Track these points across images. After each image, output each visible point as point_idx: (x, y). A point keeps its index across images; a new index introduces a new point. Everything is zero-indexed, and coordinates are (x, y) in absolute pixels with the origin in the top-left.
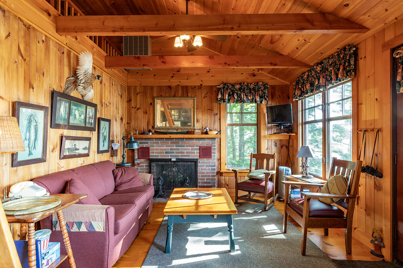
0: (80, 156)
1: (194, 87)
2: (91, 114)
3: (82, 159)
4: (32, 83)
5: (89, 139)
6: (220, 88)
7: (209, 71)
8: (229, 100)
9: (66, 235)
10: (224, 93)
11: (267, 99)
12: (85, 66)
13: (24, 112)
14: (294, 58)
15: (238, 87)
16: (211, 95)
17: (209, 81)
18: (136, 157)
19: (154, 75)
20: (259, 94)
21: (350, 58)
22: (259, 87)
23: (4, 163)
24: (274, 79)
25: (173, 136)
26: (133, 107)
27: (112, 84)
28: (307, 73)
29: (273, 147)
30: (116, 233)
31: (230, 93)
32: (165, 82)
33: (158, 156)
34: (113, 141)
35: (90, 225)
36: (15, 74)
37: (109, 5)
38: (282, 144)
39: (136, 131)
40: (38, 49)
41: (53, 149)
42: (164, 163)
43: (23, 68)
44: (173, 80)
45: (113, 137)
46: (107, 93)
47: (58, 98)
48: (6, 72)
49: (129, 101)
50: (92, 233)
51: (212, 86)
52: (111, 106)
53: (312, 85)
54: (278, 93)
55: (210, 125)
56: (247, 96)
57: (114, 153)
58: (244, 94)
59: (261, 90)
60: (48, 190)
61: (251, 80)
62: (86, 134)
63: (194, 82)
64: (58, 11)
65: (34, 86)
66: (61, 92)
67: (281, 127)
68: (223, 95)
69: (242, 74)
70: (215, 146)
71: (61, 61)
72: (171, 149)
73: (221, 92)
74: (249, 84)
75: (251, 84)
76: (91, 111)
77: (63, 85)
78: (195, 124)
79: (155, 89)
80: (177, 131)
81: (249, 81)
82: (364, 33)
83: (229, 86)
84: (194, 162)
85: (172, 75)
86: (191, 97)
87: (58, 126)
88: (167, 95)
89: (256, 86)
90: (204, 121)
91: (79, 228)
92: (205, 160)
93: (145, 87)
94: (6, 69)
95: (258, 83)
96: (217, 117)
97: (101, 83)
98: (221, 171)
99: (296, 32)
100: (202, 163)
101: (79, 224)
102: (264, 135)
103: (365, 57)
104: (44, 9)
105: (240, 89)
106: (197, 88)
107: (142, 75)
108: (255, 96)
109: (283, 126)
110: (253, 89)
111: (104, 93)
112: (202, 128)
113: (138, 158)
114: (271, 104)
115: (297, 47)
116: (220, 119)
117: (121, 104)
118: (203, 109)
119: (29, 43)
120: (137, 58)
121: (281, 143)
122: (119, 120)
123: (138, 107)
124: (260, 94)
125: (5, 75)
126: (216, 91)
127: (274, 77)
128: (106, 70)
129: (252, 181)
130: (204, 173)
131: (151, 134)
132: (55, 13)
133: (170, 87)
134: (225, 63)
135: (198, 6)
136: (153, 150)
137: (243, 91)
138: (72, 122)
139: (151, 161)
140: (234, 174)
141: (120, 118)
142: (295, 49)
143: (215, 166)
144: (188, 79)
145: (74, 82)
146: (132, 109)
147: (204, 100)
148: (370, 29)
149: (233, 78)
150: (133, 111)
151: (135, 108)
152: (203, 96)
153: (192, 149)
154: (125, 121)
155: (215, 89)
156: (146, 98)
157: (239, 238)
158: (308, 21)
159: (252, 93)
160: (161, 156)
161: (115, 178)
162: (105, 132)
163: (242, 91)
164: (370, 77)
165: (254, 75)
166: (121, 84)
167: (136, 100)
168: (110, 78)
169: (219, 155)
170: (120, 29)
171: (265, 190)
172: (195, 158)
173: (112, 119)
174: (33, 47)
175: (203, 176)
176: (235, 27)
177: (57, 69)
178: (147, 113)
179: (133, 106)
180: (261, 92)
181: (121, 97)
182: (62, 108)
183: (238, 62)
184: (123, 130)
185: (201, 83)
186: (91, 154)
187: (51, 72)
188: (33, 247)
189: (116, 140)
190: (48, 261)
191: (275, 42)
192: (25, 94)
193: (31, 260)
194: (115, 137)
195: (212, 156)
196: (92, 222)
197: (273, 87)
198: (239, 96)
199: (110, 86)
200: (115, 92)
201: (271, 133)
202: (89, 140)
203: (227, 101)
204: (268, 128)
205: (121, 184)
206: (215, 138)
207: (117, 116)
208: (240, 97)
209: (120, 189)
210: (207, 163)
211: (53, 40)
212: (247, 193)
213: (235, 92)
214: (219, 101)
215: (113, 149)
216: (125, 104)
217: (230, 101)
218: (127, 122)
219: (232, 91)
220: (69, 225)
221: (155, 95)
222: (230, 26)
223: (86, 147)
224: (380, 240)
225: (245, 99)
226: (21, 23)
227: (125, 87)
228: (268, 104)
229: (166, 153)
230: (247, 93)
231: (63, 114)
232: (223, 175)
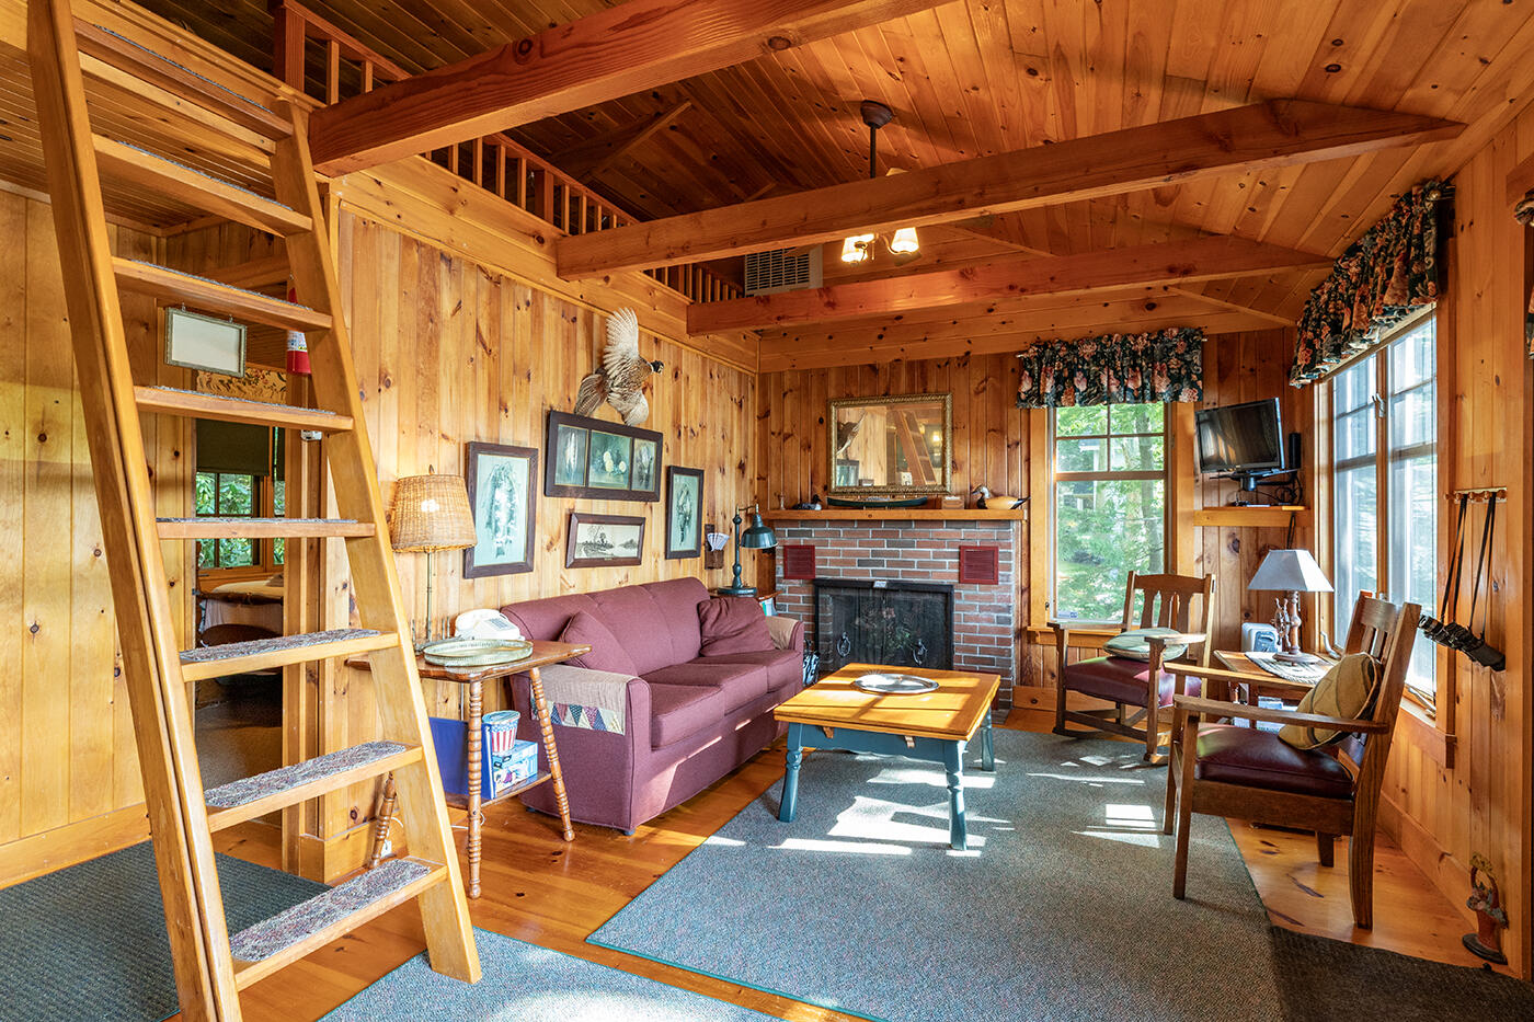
0: (616, 562)
1: (947, 364)
2: (645, 460)
3: (623, 569)
4: (504, 400)
5: (640, 522)
6: (1029, 361)
7: (994, 307)
8: (1058, 396)
9: (548, 730)
10: (1039, 376)
11: (1200, 383)
12: (621, 346)
13: (487, 464)
14: (1259, 239)
15: (1088, 350)
16: (998, 385)
17: (992, 339)
18: (780, 574)
19: (830, 338)
20: (1169, 369)
21: (1423, 230)
22: (1169, 345)
23: (450, 570)
24: (1228, 310)
25: (877, 514)
26: (773, 433)
27: (709, 375)
28: (1328, 285)
29: (1225, 552)
30: (655, 746)
31: (1061, 371)
32: (860, 355)
33: (836, 572)
34: (713, 526)
35: (596, 717)
36: (469, 384)
37: (703, 163)
38: (1261, 544)
39: (780, 500)
40: (517, 320)
41: (551, 543)
42: (853, 593)
43: (486, 371)
44: (881, 347)
45: (713, 517)
46: (694, 399)
47: (561, 426)
48: (454, 384)
49: (764, 416)
50: (599, 733)
51: (1005, 354)
52: (708, 431)
53: (1336, 328)
54: (1244, 362)
55: (995, 477)
56: (1121, 380)
57: (713, 560)
58: (1111, 372)
59: (1177, 353)
60: (526, 631)
61: (1140, 322)
62: (633, 508)
63: (946, 346)
64: (564, 230)
65: (509, 404)
66: (568, 411)
67: (1248, 483)
68: (1036, 382)
69: (1106, 305)
70: (1009, 546)
71: (569, 342)
72: (875, 554)
73: (1031, 371)
74: (1130, 339)
75: (1136, 338)
76: (646, 450)
77: (574, 395)
78: (948, 476)
79: (832, 376)
80: (892, 500)
81: (1134, 327)
82: (1456, 136)
83: (1059, 350)
84: (942, 593)
85: (879, 332)
86: (937, 393)
87: (560, 492)
88: (866, 392)
89: (1155, 341)
90: (976, 467)
91: (577, 720)
92: (977, 590)
93: (806, 373)
94: (454, 378)
95: (1161, 332)
96: (1020, 454)
97: (676, 377)
98: (1029, 628)
99: (1169, 179)
100: (967, 597)
101: (577, 710)
102: (1186, 509)
103: (1472, 223)
104: (531, 232)
105: (1095, 358)
106: (954, 364)
107: (797, 339)
108: (1151, 377)
109: (1257, 478)
110: (1145, 352)
111: (687, 400)
112: (971, 488)
113: (786, 577)
114: (1212, 398)
115: (1250, 205)
116: (1028, 460)
117: (740, 428)
118: (973, 426)
119: (499, 315)
120: (762, 301)
121: (1257, 540)
122: (734, 471)
123: (785, 431)
124: (1173, 369)
125: (451, 391)
126: (1017, 369)
127: (1228, 305)
128: (692, 341)
129: (1116, 663)
130: (973, 629)
131: (818, 507)
132: (554, 235)
133: (873, 368)
134: (1011, 288)
135: (912, 131)
136: (822, 554)
137: (1107, 363)
138: (595, 479)
139: (819, 586)
140: (1054, 640)
141: (736, 462)
142: (1245, 213)
143: (1008, 609)
144: (926, 339)
145: (599, 385)
146: (773, 437)
147: (976, 400)
148: (1467, 125)
149: (1070, 325)
150: (774, 442)
151: (780, 434)
152: (973, 387)
153: (936, 555)
154: (751, 471)
155: (1011, 364)
156: (809, 403)
157: (1005, 822)
158: (1210, 138)
159: (1141, 367)
160: (845, 572)
161: (702, 623)
162: (688, 504)
163: (1102, 362)
164: (1483, 297)
165: (1151, 306)
166: (740, 372)
167: (781, 411)
168: (704, 359)
169: (1025, 576)
170: (683, 248)
171: (1150, 696)
172: (946, 582)
173: (711, 467)
174: (507, 319)
175: (970, 640)
176: (968, 198)
177: (560, 360)
178: (810, 447)
179: (773, 430)
180: (1174, 360)
181: (741, 406)
182: (571, 449)
183: (1052, 279)
184: (746, 497)
185: (967, 347)
186: (647, 559)
187: (546, 369)
188: (477, 735)
189: (724, 524)
190: (510, 774)
191: (1171, 201)
192: (489, 426)
193: (471, 758)
194: (721, 517)
195: (1000, 578)
196: (600, 710)
197: (1226, 342)
198: (1093, 381)
199: (703, 380)
200: (719, 394)
201: (1216, 505)
202: (640, 525)
203: (1049, 399)
204: (1206, 488)
205: (716, 639)
206: (1009, 521)
207: (727, 459)
208: (1096, 384)
209: (711, 654)
210: (982, 599)
211: (550, 296)
212: (1111, 705)
213: (1079, 370)
214: (1022, 401)
215: (710, 548)
216: (753, 426)
217: (1060, 400)
218: (759, 474)
219: (1069, 365)
220: (558, 712)
221: (832, 393)
222: (955, 198)
223: (632, 541)
224: (1491, 898)
225: (1114, 389)
226: (482, 276)
227: (753, 379)
228: (1205, 401)
229: (861, 563)
230: (1123, 368)
231: (572, 463)
232: (1038, 639)
